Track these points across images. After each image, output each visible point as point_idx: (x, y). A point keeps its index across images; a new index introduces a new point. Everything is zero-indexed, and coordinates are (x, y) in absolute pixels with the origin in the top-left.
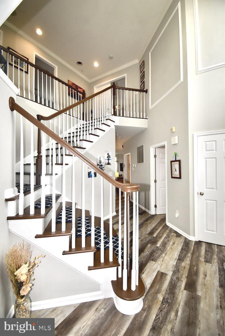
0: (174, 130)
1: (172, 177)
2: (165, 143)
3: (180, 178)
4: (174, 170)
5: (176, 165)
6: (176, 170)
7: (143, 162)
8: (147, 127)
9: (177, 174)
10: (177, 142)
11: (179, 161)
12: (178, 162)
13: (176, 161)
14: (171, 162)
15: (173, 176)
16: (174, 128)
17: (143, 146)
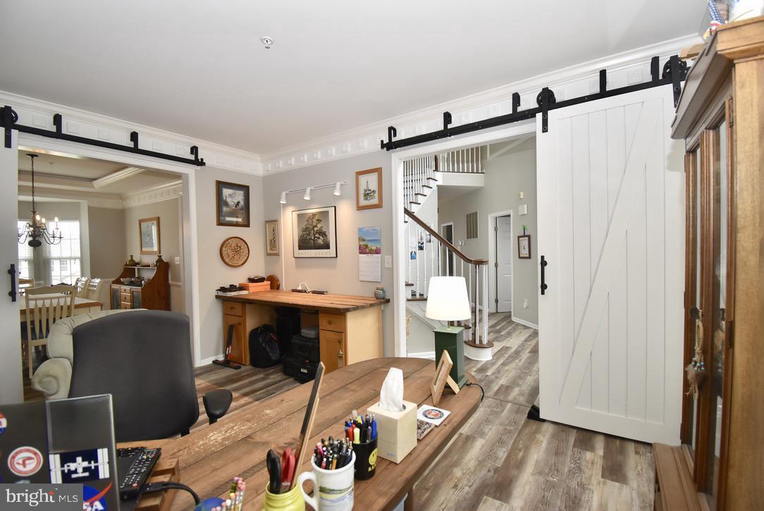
0: (522, 197)
1: (520, 258)
2: (511, 212)
3: (530, 257)
4: (522, 248)
5: (524, 242)
6: (524, 248)
7: (477, 237)
8: (483, 185)
9: (525, 253)
10: (526, 213)
11: (529, 237)
12: (527, 238)
13: (524, 236)
14: (519, 237)
15: (521, 256)
16: (522, 194)
17: (476, 213)
